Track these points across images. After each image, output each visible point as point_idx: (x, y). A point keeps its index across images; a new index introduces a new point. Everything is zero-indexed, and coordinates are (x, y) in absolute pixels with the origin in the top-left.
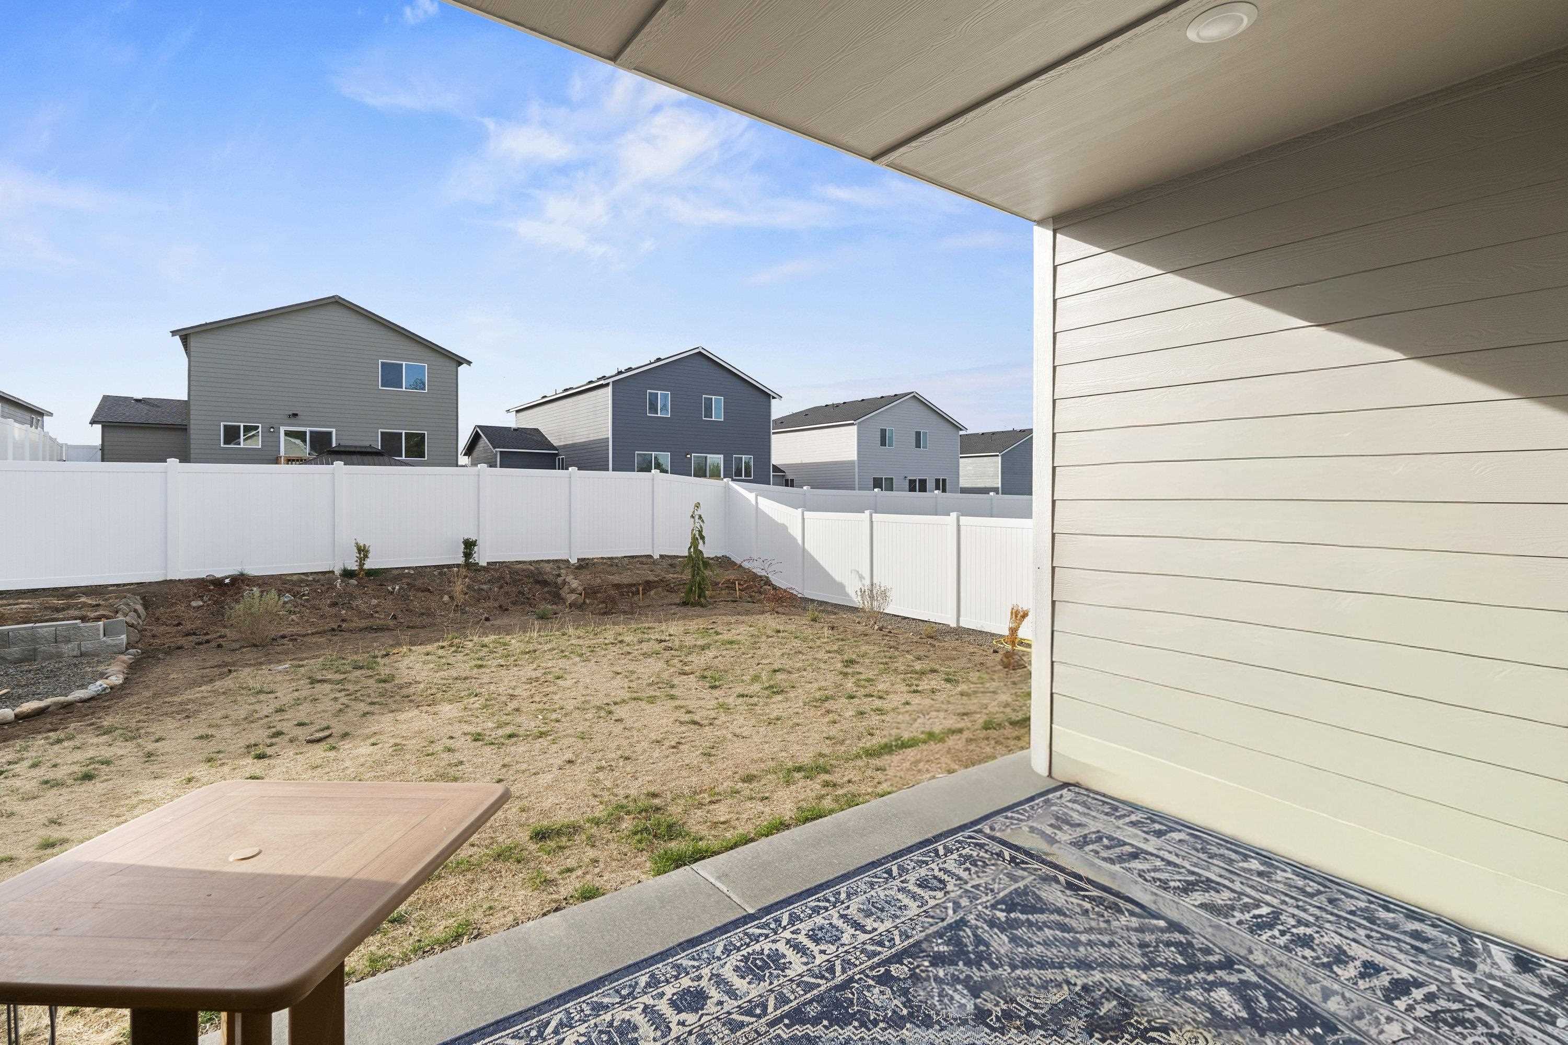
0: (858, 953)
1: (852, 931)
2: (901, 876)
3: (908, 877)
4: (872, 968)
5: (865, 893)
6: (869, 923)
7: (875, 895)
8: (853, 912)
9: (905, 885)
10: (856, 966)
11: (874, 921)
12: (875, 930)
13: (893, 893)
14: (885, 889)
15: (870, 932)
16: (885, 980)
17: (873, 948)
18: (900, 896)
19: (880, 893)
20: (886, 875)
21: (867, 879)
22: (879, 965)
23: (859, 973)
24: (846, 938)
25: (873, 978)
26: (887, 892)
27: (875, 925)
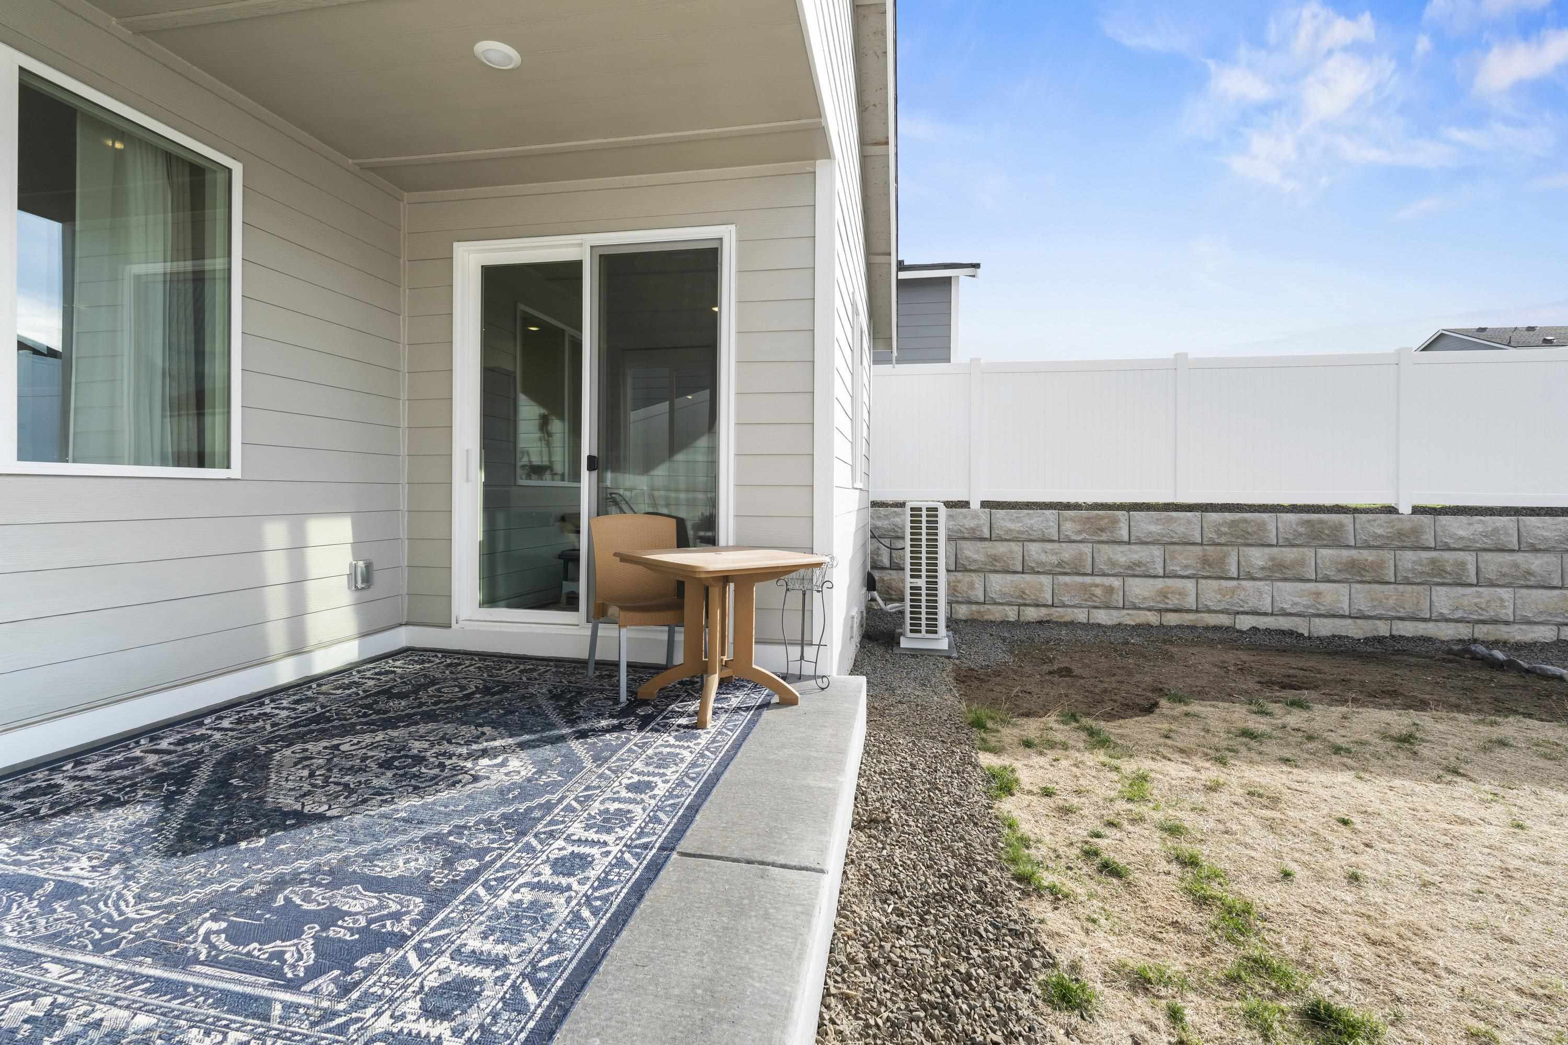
0: (522, 862)
1: (543, 879)
2: (514, 987)
3: (501, 990)
4: (500, 856)
5: (557, 931)
6: (527, 896)
7: (541, 934)
8: (559, 900)
9: (499, 973)
10: (518, 851)
11: (521, 901)
12: (516, 891)
13: (514, 949)
14: (530, 950)
15: (521, 886)
16: (479, 853)
17: (508, 872)
18: (500, 949)
19: (534, 942)
20: (542, 975)
21: (568, 954)
22: (493, 862)
23: (510, 848)
24: (547, 870)
25: (494, 849)
26: (524, 946)
27: (517, 896)
